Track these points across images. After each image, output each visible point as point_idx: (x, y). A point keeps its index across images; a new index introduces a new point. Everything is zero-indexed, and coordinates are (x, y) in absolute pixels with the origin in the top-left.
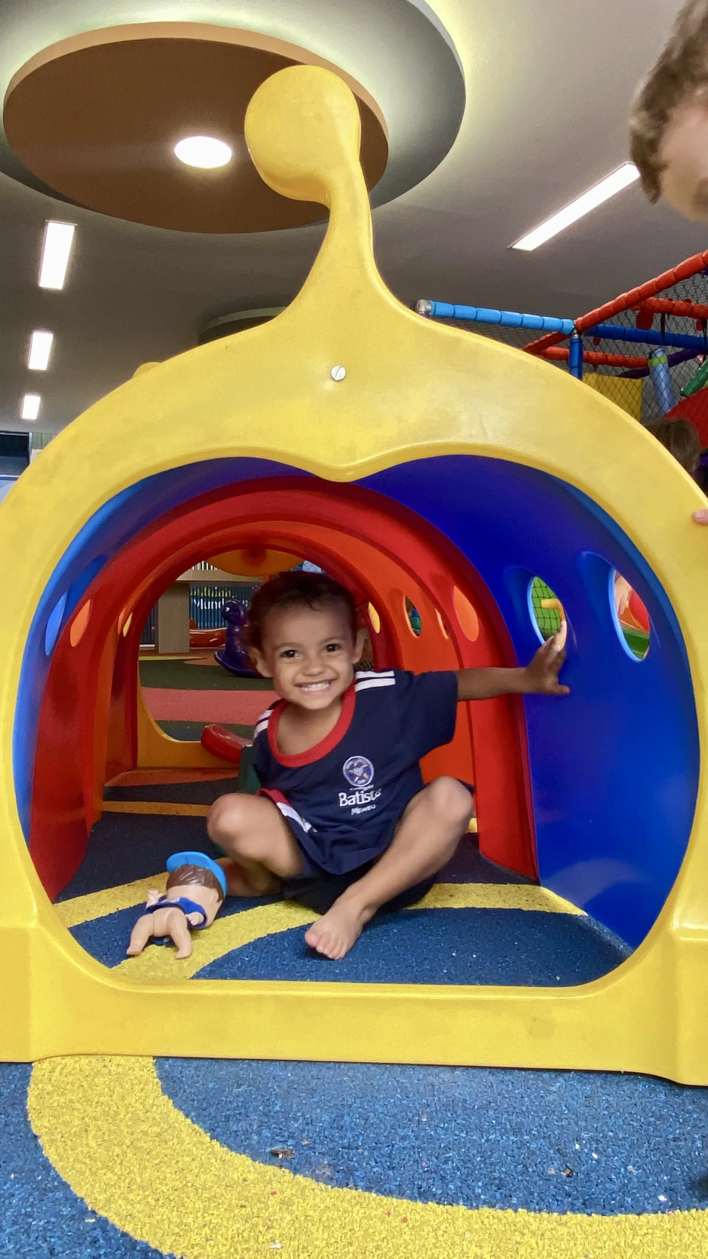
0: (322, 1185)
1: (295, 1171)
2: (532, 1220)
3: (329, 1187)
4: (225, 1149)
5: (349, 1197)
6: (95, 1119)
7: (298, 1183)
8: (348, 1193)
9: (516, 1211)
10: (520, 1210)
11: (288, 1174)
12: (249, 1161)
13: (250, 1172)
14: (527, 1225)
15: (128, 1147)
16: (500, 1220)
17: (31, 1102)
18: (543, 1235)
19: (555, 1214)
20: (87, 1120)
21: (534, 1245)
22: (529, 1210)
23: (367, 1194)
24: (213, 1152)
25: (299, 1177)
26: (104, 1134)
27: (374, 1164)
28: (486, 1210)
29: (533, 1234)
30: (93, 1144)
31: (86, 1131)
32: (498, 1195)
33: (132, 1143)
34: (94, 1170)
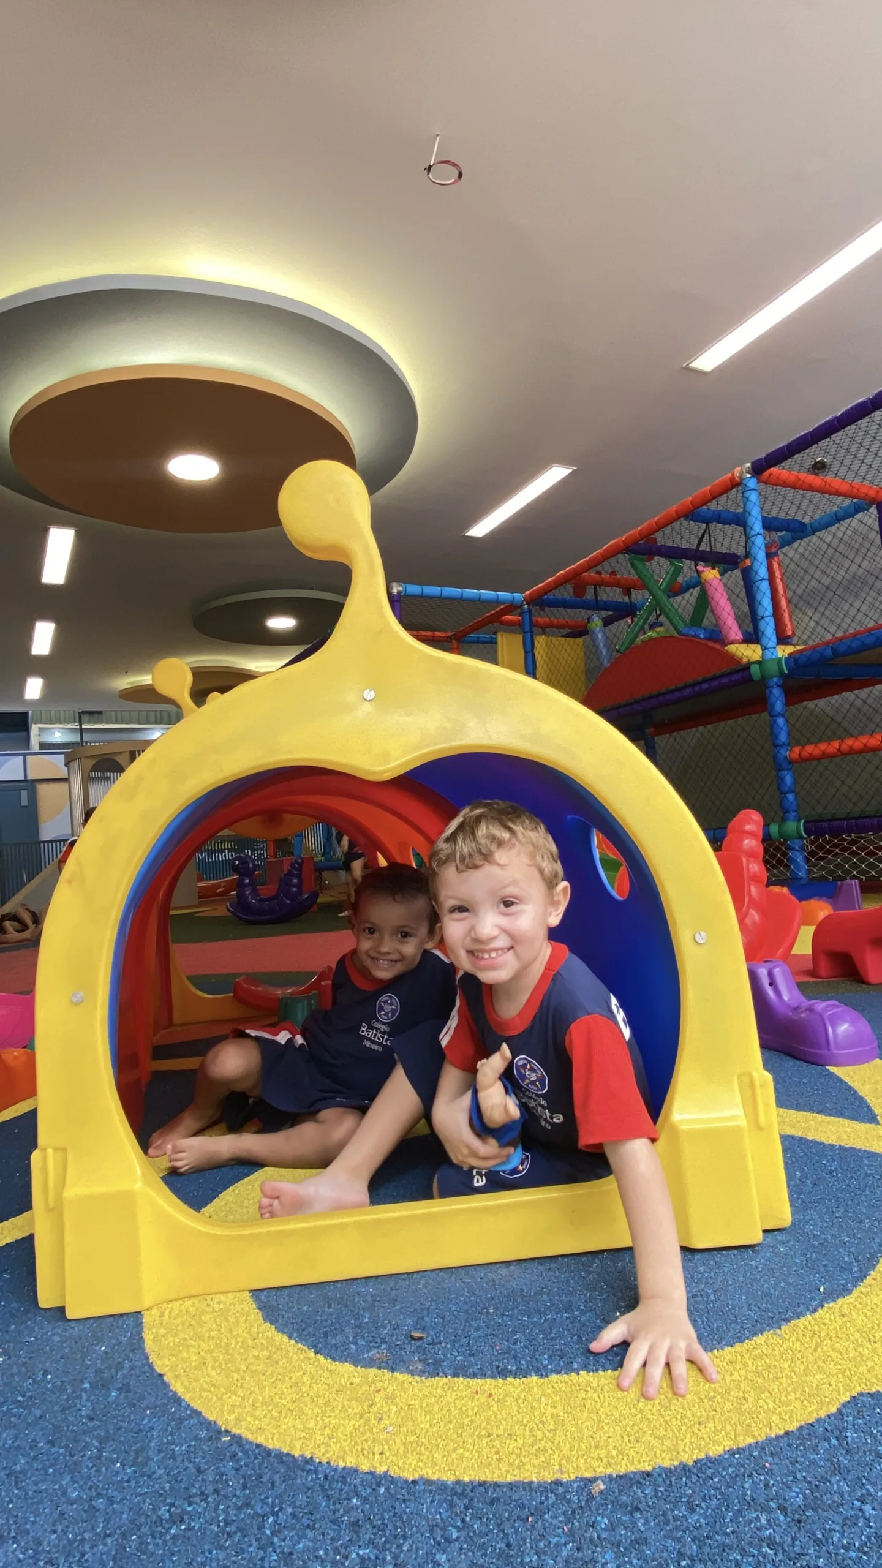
0: (418, 1378)
1: (393, 1370)
2: (591, 1379)
3: (423, 1378)
4: (329, 1360)
5: (441, 1384)
6: (210, 1352)
7: (396, 1379)
8: (440, 1381)
9: (578, 1374)
10: (581, 1372)
11: (386, 1374)
12: (352, 1368)
13: (354, 1376)
14: (588, 1384)
15: (244, 1371)
16: (566, 1383)
17: (149, 1344)
18: (602, 1389)
19: (610, 1371)
20: (203, 1354)
21: (597, 1399)
22: (588, 1371)
23: (456, 1379)
24: (319, 1365)
25: (397, 1374)
26: (221, 1363)
27: (456, 1354)
28: (554, 1377)
29: (595, 1390)
30: (213, 1373)
31: (204, 1363)
32: (561, 1363)
33: (247, 1368)
34: (219, 1396)
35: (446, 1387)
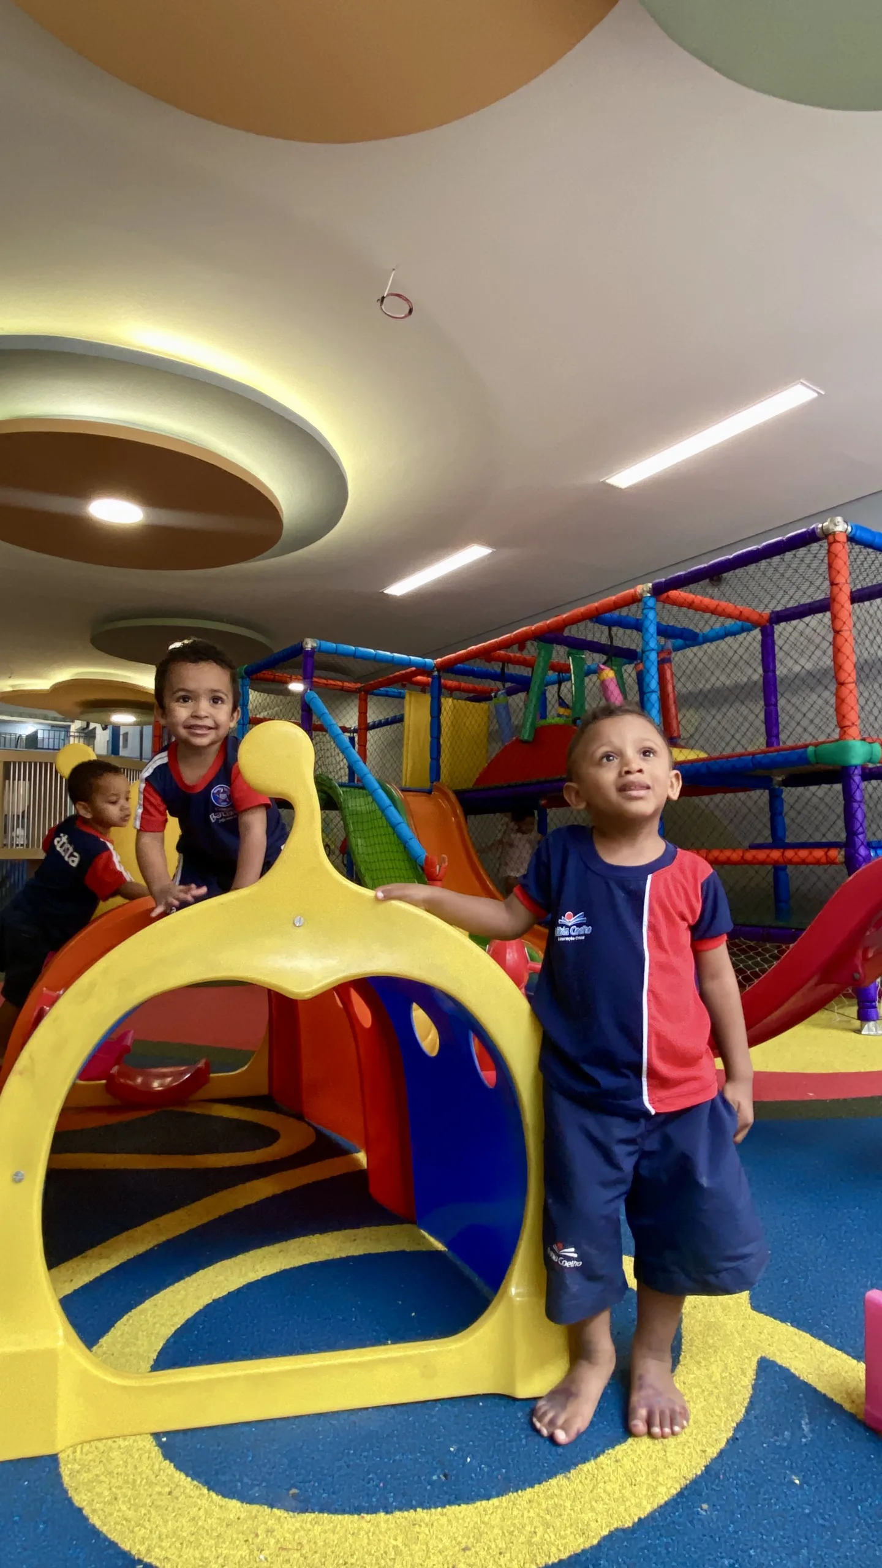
0: (291, 1514)
1: (272, 1506)
2: (425, 1515)
3: (296, 1514)
4: (220, 1497)
5: (309, 1519)
6: (120, 1487)
7: (275, 1514)
8: (309, 1517)
9: (416, 1511)
10: (418, 1509)
11: (266, 1509)
12: (239, 1504)
13: (240, 1511)
14: (422, 1520)
15: (150, 1506)
16: (406, 1519)
17: (66, 1480)
18: (432, 1525)
19: (439, 1508)
20: (114, 1489)
21: (428, 1533)
22: (423, 1509)
23: (321, 1515)
24: (212, 1501)
25: (275, 1510)
26: (130, 1499)
27: (322, 1491)
28: (398, 1514)
29: (427, 1525)
30: (124, 1508)
31: (116, 1499)
32: (404, 1501)
33: (153, 1503)
34: (131, 1528)
35: (314, 1522)
